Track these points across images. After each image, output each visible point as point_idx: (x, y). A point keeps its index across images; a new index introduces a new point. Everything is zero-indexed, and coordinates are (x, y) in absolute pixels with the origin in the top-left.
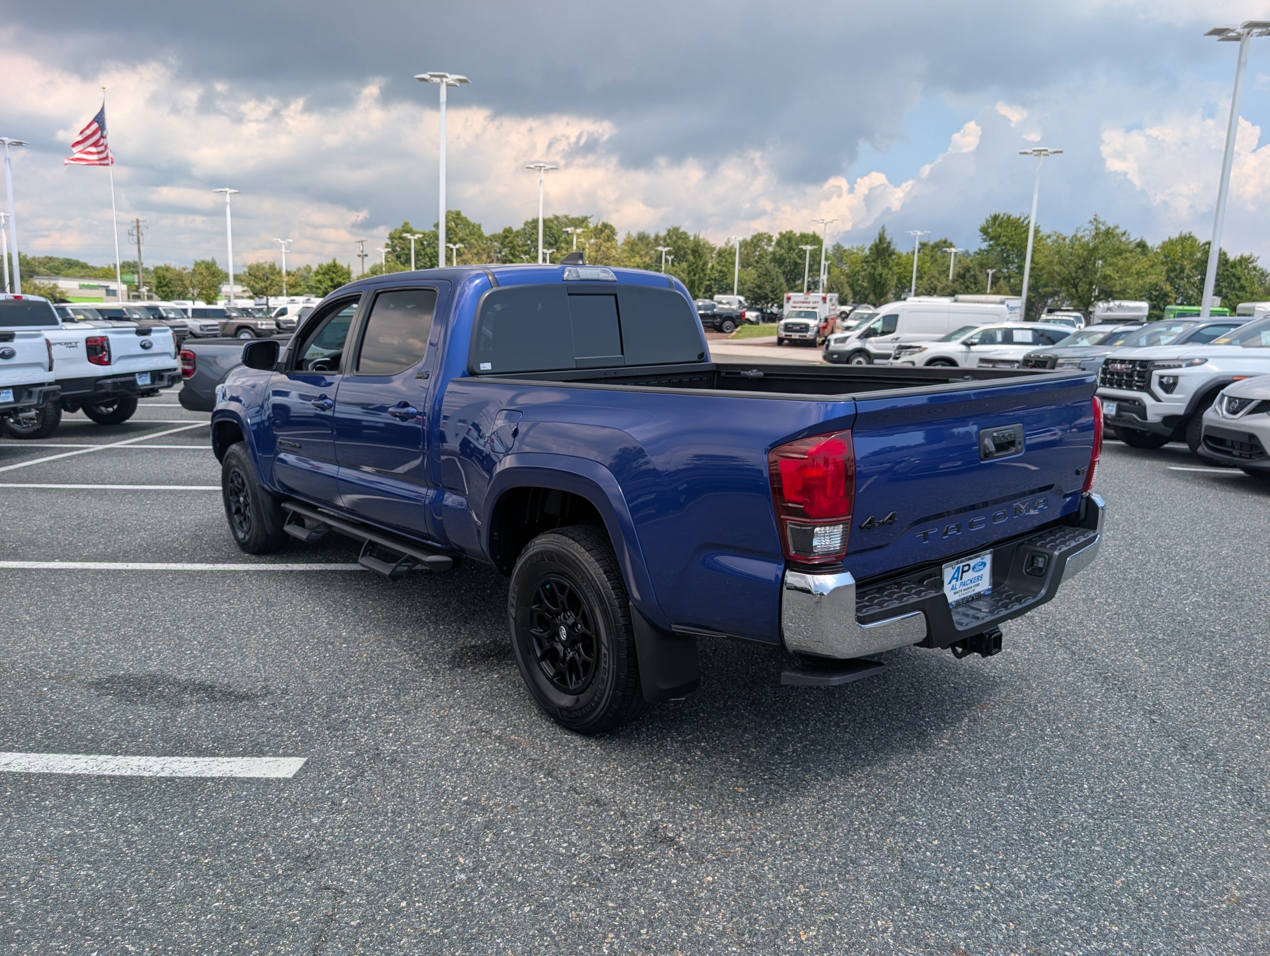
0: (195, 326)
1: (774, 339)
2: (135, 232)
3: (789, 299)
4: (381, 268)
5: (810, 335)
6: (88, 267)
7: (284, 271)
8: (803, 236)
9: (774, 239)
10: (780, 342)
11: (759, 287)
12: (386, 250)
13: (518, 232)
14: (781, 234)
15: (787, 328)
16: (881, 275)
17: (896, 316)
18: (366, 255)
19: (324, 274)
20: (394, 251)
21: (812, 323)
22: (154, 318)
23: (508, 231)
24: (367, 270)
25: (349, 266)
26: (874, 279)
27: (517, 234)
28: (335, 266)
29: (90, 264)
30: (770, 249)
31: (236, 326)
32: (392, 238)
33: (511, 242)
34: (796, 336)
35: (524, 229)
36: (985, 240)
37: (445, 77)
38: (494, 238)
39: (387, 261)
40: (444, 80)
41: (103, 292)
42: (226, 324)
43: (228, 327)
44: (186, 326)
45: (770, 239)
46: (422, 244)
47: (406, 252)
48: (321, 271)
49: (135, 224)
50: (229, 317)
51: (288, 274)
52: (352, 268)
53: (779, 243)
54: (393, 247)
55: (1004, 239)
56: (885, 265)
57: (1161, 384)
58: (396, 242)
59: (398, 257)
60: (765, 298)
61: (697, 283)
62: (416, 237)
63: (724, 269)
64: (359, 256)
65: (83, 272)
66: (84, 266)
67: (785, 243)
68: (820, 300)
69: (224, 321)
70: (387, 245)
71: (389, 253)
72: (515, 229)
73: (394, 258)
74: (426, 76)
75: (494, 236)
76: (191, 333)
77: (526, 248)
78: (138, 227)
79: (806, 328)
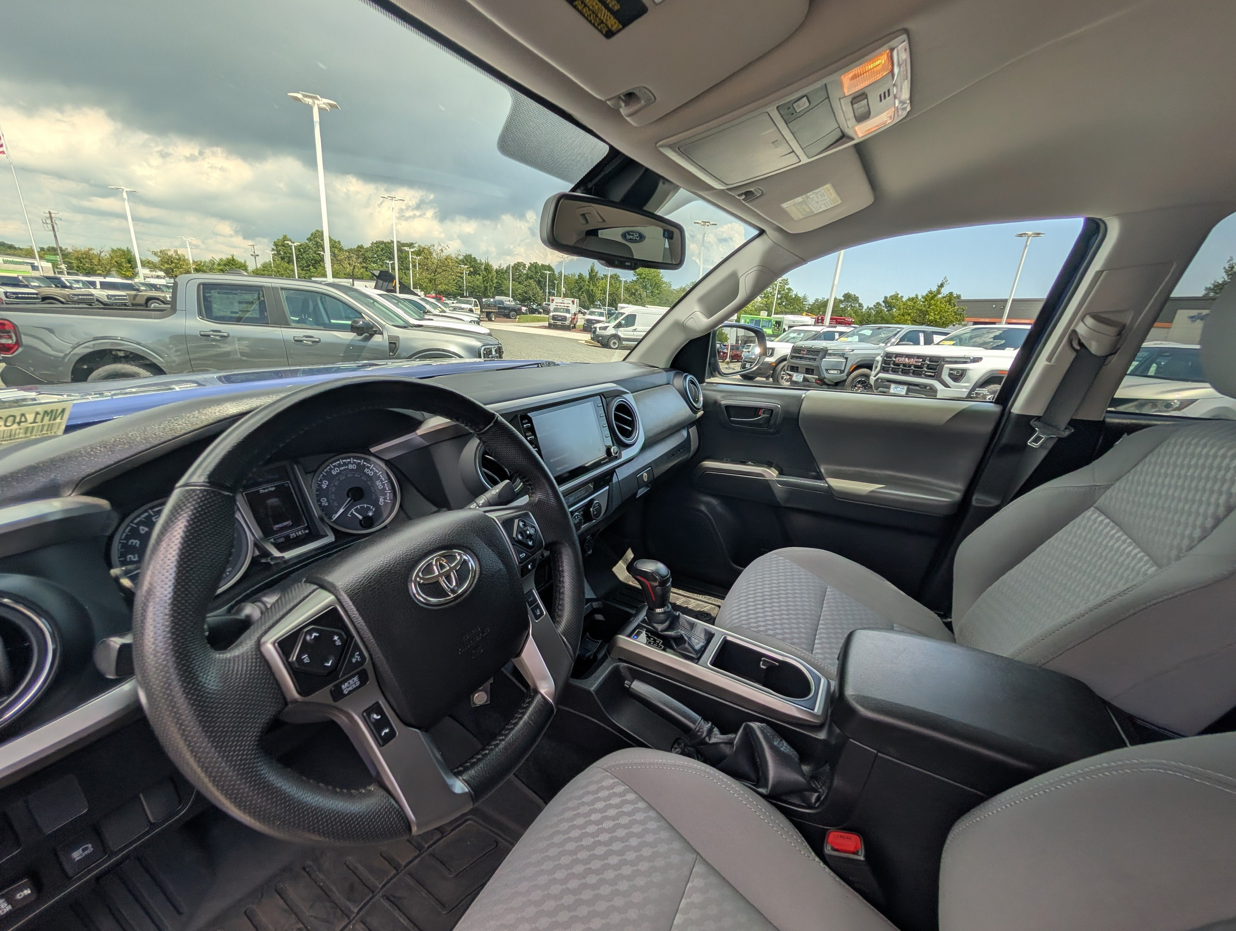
0: (102, 295)
1: (546, 324)
2: (49, 221)
3: (553, 300)
4: (271, 264)
5: (567, 323)
6: (15, 248)
7: (191, 262)
8: (543, 265)
9: (527, 266)
10: (551, 327)
11: (526, 293)
12: (273, 252)
13: (367, 248)
14: (530, 263)
15: (554, 318)
16: (592, 290)
17: (635, 316)
18: (258, 255)
19: (225, 265)
20: (279, 254)
21: (568, 315)
22: (57, 286)
23: (361, 247)
24: (259, 266)
25: (245, 262)
26: (589, 292)
27: (367, 250)
28: (233, 260)
29: (17, 246)
30: (525, 272)
31: (145, 297)
32: (276, 245)
33: (362, 255)
34: (559, 323)
35: (371, 247)
36: (635, 275)
37: (317, 99)
38: (350, 251)
39: (274, 260)
40: (317, 102)
41: (30, 267)
42: (136, 296)
43: (138, 298)
44: (92, 295)
45: (524, 266)
46: (300, 251)
47: (288, 255)
48: (222, 263)
49: (48, 215)
50: (138, 290)
51: (194, 262)
52: (248, 264)
53: (529, 268)
54: (278, 251)
55: (644, 276)
56: (595, 285)
57: (950, 375)
58: (279, 248)
59: (283, 258)
60: (529, 299)
61: (489, 288)
62: (295, 244)
63: (500, 282)
64: (252, 255)
65: (9, 251)
66: (11, 247)
67: (533, 269)
68: (571, 302)
69: (134, 293)
70: (273, 250)
71: (274, 254)
72: (365, 247)
73: (280, 259)
74: (299, 96)
75: (351, 250)
76: (98, 300)
77: (374, 259)
78: (51, 218)
79: (565, 319)
